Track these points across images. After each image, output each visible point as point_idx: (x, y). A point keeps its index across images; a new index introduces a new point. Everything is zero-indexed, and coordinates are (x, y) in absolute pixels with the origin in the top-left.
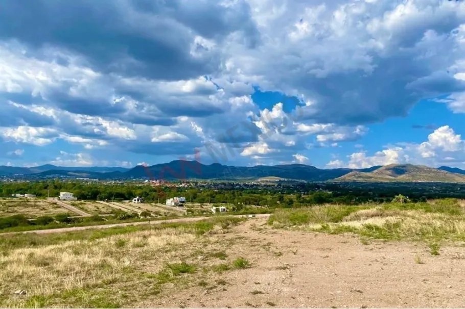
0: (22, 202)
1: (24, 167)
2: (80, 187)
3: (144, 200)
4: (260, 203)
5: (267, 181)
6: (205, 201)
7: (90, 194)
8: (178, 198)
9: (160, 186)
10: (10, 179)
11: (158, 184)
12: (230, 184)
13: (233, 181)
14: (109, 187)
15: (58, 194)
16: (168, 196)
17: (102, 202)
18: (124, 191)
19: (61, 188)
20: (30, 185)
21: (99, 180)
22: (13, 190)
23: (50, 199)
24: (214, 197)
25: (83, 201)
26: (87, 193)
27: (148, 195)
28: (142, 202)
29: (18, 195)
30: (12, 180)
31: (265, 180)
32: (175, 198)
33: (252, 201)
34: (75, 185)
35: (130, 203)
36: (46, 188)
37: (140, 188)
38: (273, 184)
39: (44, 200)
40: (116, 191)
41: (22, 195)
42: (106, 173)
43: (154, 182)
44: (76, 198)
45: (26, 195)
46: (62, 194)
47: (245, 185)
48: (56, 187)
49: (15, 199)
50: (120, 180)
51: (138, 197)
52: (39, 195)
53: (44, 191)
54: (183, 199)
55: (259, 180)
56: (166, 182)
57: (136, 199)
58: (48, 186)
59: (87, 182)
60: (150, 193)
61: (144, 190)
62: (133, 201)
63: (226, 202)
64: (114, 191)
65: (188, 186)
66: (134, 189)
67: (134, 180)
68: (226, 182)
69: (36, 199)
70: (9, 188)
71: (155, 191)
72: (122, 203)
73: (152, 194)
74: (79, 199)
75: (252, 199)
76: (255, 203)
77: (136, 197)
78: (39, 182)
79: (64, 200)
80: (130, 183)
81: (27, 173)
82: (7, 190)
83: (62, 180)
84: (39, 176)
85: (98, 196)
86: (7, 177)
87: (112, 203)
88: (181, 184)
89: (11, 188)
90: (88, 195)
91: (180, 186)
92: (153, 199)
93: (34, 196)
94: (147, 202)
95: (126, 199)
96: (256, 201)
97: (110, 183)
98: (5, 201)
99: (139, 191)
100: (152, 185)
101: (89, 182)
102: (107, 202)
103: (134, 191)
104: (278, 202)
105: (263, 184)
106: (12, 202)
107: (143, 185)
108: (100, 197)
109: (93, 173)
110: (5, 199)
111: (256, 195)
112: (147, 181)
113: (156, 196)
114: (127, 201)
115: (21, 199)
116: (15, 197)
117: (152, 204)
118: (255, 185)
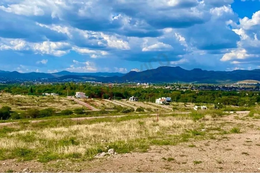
0: (50, 99)
1: (48, 73)
2: (89, 88)
3: (138, 99)
4: (238, 103)
5: (245, 84)
6: (188, 101)
7: (97, 93)
8: (165, 98)
9: (149, 88)
10: (39, 82)
11: (148, 87)
12: (210, 86)
13: (213, 84)
14: (110, 88)
15: (73, 94)
16: (157, 96)
17: (106, 100)
18: (122, 92)
19: (75, 89)
20: (53, 87)
21: (102, 83)
22: (42, 90)
23: (69, 97)
24: (195, 98)
25: (92, 99)
26: (95, 93)
27: (140, 95)
28: (136, 101)
29: (47, 94)
30: (40, 83)
31: (243, 83)
32: (163, 98)
33: (230, 102)
34: (85, 86)
35: (128, 101)
36: (65, 89)
37: (134, 89)
38: (251, 87)
39: (65, 98)
40: (116, 92)
41: (49, 94)
42: (107, 77)
43: (145, 84)
44: (88, 97)
45: (52, 94)
46: (77, 93)
47: (224, 87)
48: (72, 88)
49: (45, 97)
50: (118, 83)
51: (133, 97)
52: (61, 94)
53: (64, 91)
54: (169, 99)
55: (238, 83)
56: (154, 85)
57: (132, 98)
58: (66, 87)
59: (93, 84)
60: (142, 94)
61: (137, 91)
62: (130, 99)
63: (207, 103)
64: (115, 92)
65: (172, 88)
66: (129, 90)
67: (129, 83)
68: (206, 84)
69: (59, 97)
70: (39, 89)
71: (146, 92)
72: (122, 101)
73: (144, 94)
74: (89, 97)
75: (231, 100)
76: (234, 103)
77: (132, 97)
78: (59, 85)
79: (79, 98)
80: (126, 85)
81: (50, 78)
82: (38, 90)
83: (75, 83)
84: (59, 79)
85: (103, 95)
86: (36, 80)
87: (114, 101)
88: (166, 86)
89: (41, 89)
90: (95, 94)
91: (166, 88)
92: (144, 98)
93: (57, 95)
94: (141, 101)
95: (124, 98)
96: (235, 102)
97: (111, 85)
98: (38, 98)
99: (133, 92)
100: (143, 88)
101: (96, 85)
102: (110, 100)
103: (129, 92)
104: (256, 103)
105: (241, 87)
106: (43, 99)
107: (136, 87)
108: (104, 96)
109: (97, 77)
110: (39, 97)
111: (235, 97)
112: (139, 84)
113: (147, 96)
114: (125, 100)
115: (49, 97)
116: (45, 95)
117: (144, 102)
118: (234, 87)
